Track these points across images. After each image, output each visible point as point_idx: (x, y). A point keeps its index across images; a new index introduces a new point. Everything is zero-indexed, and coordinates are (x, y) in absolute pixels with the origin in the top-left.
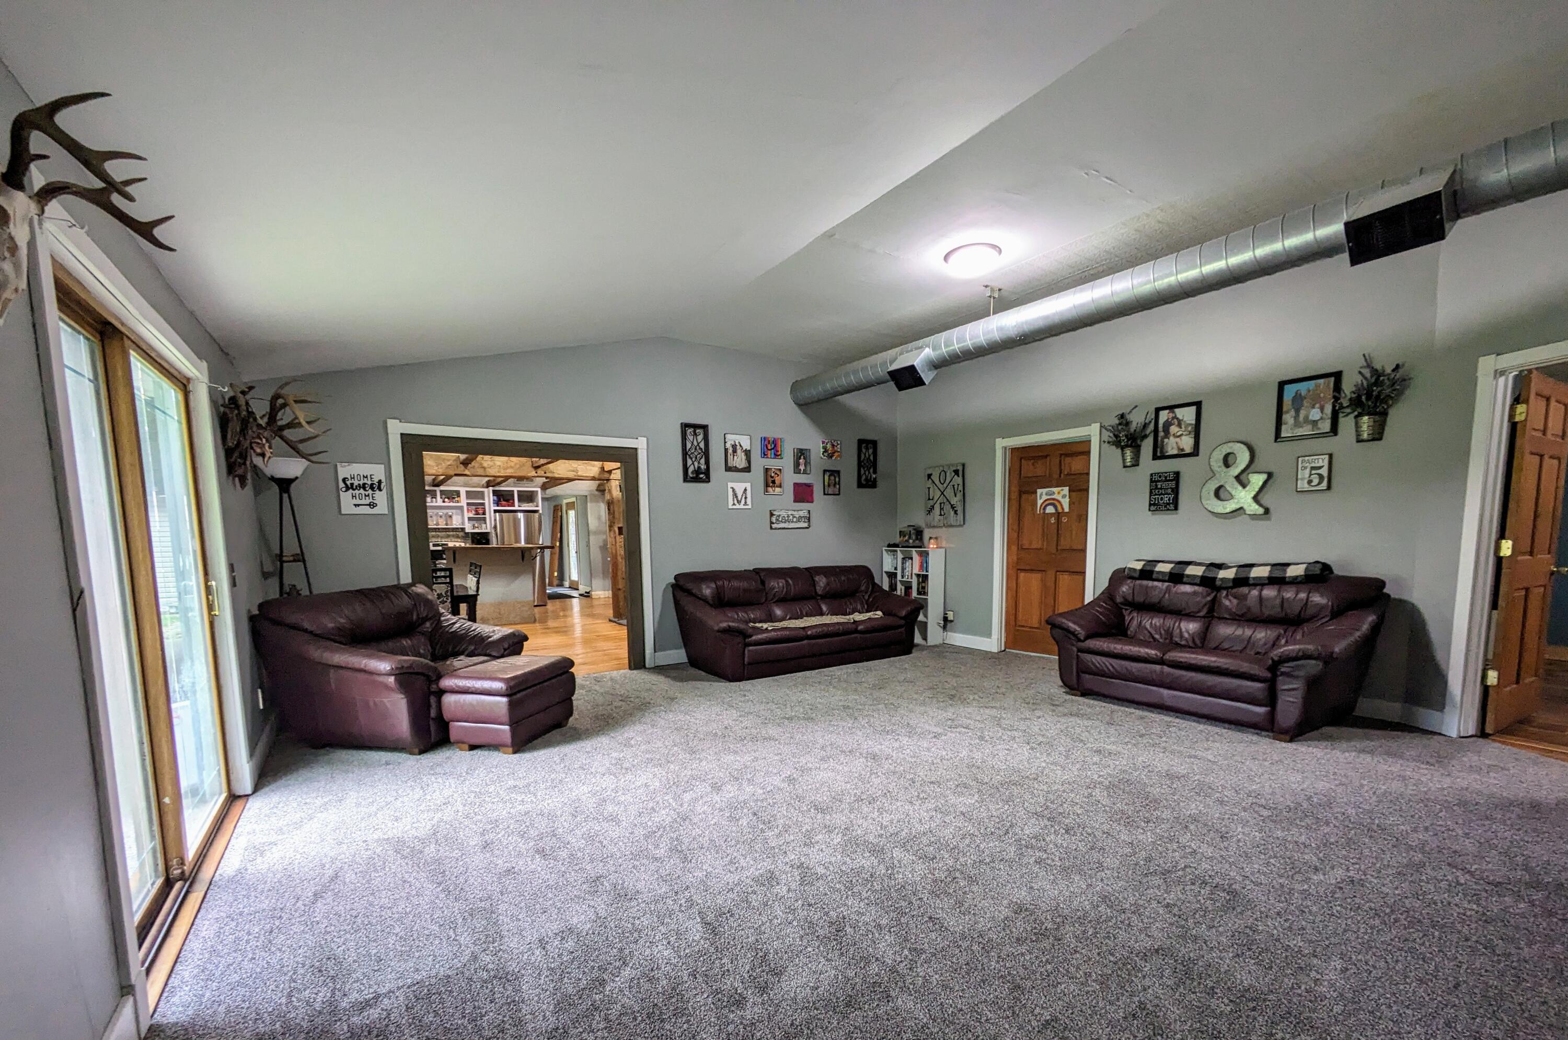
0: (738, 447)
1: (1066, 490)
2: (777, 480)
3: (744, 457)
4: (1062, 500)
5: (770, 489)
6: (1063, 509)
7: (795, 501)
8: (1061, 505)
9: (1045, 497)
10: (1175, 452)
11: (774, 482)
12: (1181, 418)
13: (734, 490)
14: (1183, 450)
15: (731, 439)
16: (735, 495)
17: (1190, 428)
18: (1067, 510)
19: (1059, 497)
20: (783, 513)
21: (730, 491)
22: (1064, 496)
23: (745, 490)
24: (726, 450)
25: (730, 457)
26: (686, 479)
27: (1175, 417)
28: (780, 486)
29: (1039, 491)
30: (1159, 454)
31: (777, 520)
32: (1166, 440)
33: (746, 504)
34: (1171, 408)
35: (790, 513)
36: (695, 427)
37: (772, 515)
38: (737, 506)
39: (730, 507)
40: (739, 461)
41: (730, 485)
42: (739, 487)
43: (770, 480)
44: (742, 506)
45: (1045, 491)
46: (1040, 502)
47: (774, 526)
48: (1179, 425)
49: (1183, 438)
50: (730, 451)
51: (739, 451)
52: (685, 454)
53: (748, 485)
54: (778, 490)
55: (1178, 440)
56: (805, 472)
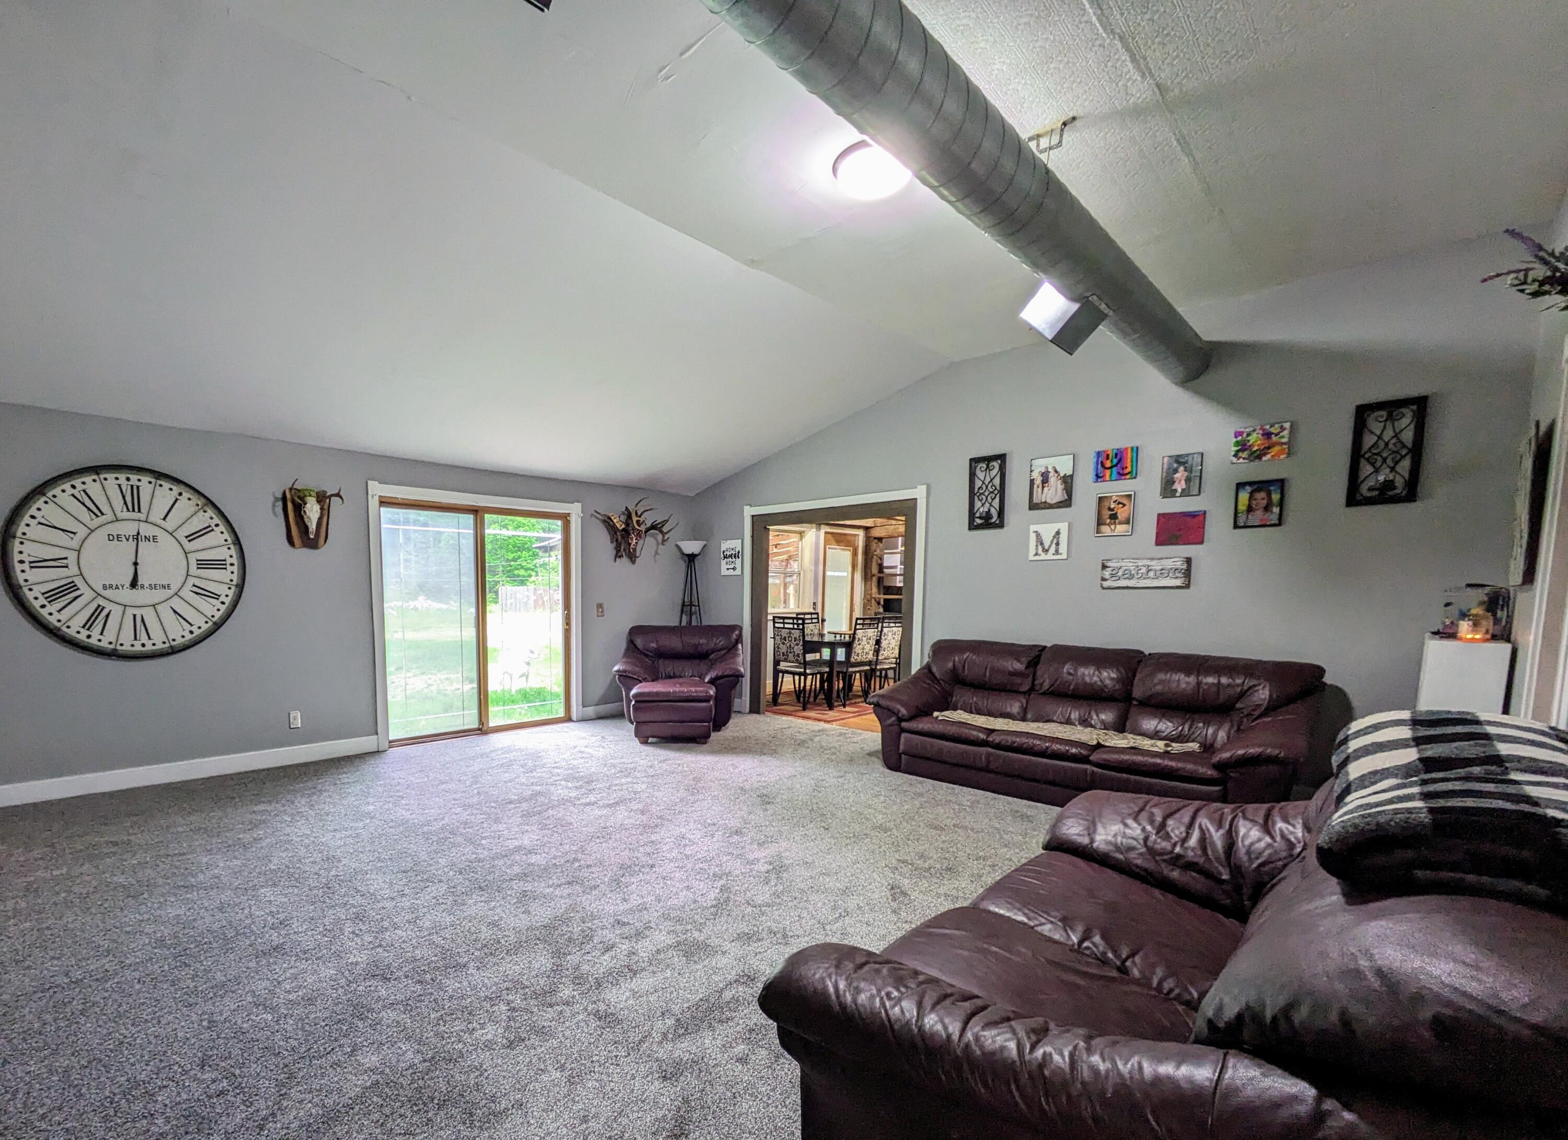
0: (1052, 474)
2: (1122, 513)
3: (1060, 487)
5: (1106, 529)
7: (1159, 542)
11: (1114, 517)
13: (1038, 535)
15: (1040, 465)
16: (1040, 541)
20: (1128, 565)
21: (1033, 537)
23: (1058, 533)
24: (1032, 482)
25: (1037, 491)
26: (972, 527)
28: (1127, 522)
31: (1112, 575)
33: (1057, 552)
35: (1140, 563)
36: (988, 459)
37: (1104, 567)
38: (1043, 556)
39: (1031, 558)
40: (1054, 492)
41: (1033, 528)
42: (1047, 531)
43: (1106, 513)
44: (1050, 556)
47: (1106, 584)
50: (1038, 481)
51: (1053, 479)
52: (972, 494)
53: (1063, 527)
54: (1120, 529)
56: (1186, 493)
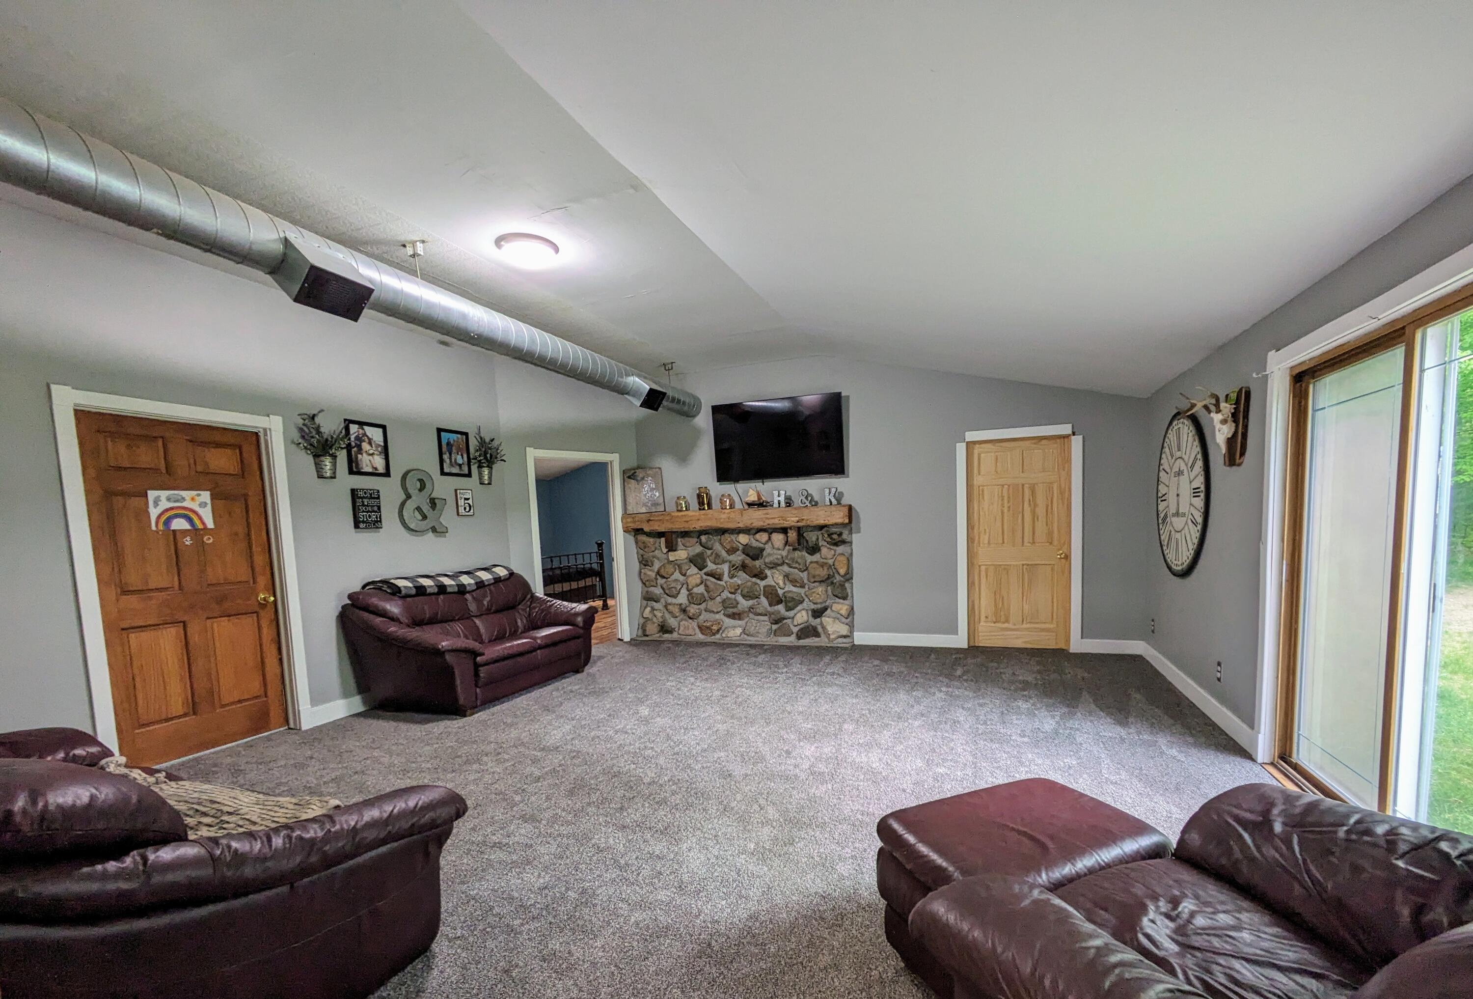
1: (206, 496)
4: (201, 511)
6: (203, 523)
8: (200, 518)
9: (164, 505)
10: (370, 470)
12: (370, 436)
14: (376, 469)
17: (380, 449)
18: (210, 525)
19: (195, 506)
22: (203, 505)
27: (365, 435)
29: (152, 494)
30: (354, 469)
32: (360, 456)
34: (361, 424)
45: (164, 494)
46: (154, 512)
48: (370, 443)
49: (375, 457)
55: (370, 457)
